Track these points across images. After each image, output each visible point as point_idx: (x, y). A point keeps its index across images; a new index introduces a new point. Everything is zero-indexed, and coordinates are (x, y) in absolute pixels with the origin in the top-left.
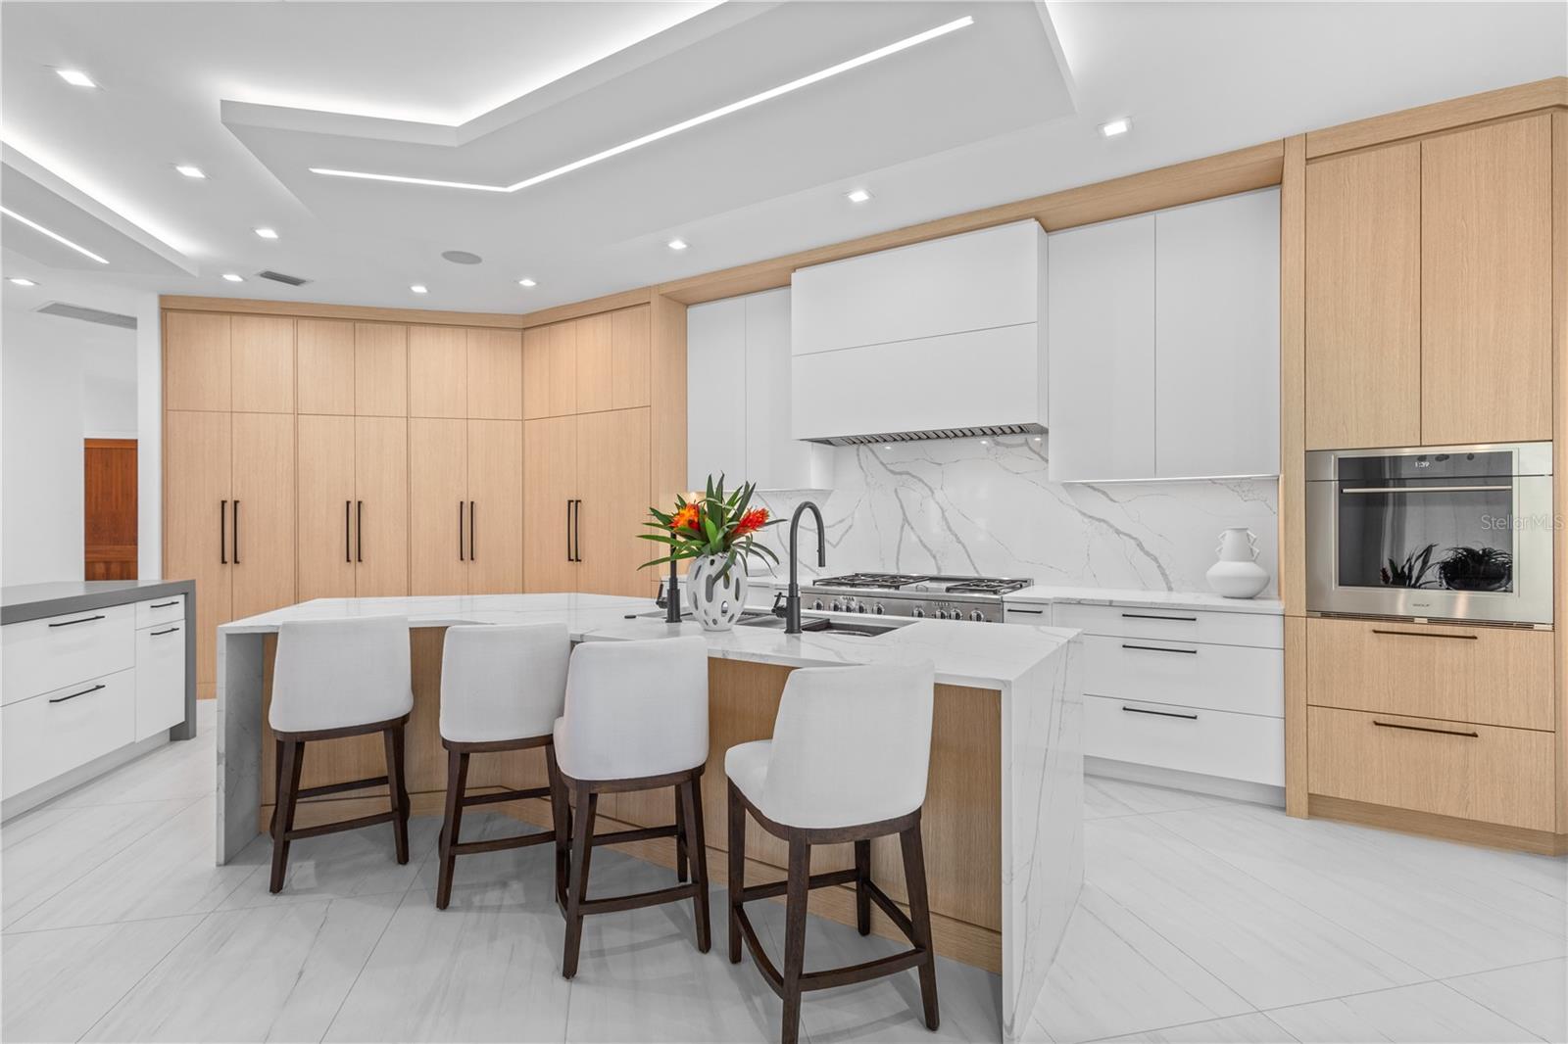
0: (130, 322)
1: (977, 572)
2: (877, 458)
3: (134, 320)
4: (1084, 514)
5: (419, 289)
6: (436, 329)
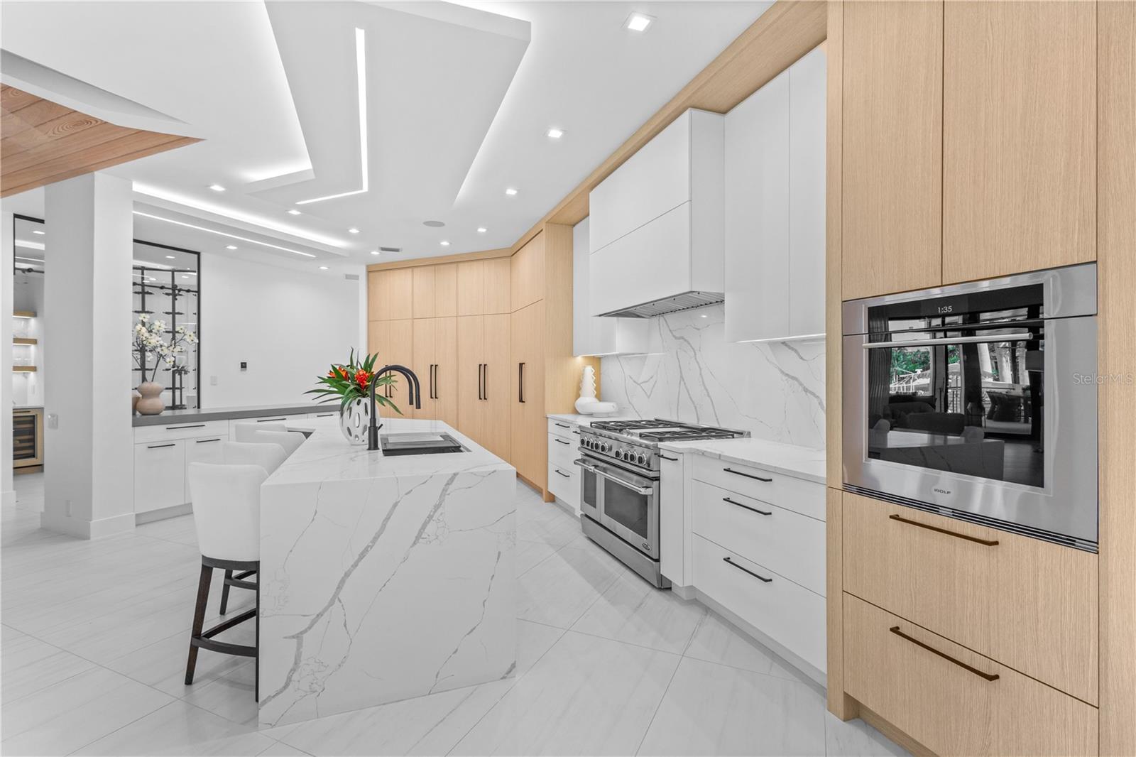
0: (356, 277)
1: (718, 423)
2: (668, 327)
3: (358, 276)
4: (782, 372)
5: (445, 243)
6: (469, 263)
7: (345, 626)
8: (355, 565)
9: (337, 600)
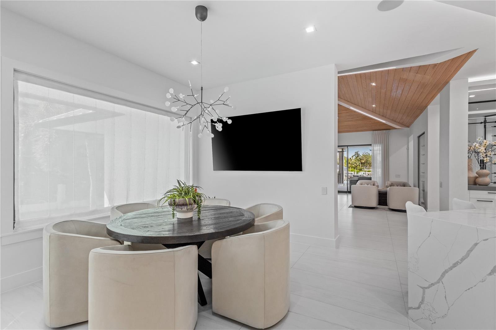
7: (446, 298)
8: (451, 268)
9: (441, 282)
